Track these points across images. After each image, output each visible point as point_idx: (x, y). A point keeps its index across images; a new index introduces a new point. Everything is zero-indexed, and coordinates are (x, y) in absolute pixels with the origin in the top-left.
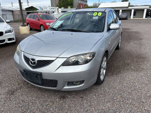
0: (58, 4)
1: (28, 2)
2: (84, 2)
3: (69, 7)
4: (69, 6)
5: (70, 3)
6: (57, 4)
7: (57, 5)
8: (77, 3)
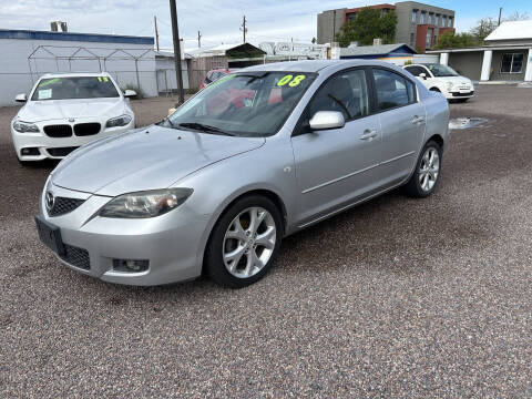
0: (342, 33)
1: (245, 31)
2: (440, 21)
3: (377, 41)
4: (379, 36)
5: (383, 27)
6: (337, 31)
7: (338, 35)
8: (414, 24)
